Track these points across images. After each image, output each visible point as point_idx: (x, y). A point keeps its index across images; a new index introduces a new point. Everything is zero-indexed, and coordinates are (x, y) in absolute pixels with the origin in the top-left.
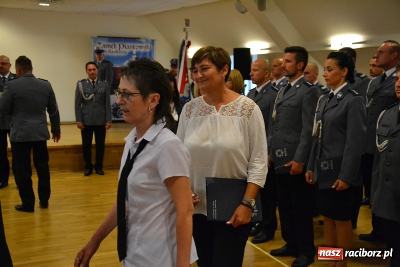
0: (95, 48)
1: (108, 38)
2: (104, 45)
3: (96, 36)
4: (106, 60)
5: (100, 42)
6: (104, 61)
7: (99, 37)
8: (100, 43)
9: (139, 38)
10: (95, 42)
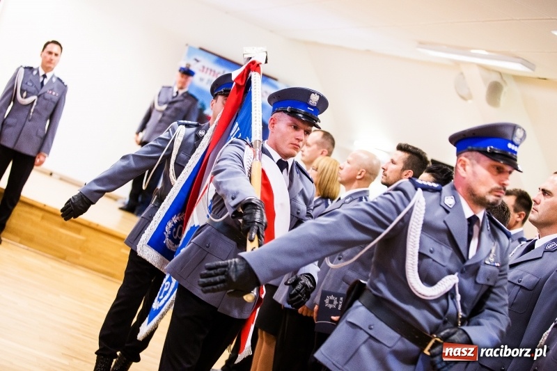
0: (184, 66)
1: (215, 58)
2: (204, 67)
3: (197, 46)
4: (193, 92)
5: (199, 58)
6: (188, 96)
7: (201, 49)
8: (198, 61)
9: (276, 79)
10: (189, 54)
